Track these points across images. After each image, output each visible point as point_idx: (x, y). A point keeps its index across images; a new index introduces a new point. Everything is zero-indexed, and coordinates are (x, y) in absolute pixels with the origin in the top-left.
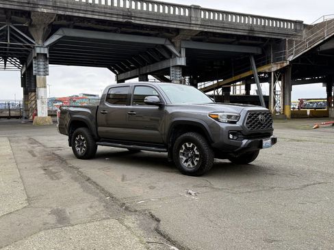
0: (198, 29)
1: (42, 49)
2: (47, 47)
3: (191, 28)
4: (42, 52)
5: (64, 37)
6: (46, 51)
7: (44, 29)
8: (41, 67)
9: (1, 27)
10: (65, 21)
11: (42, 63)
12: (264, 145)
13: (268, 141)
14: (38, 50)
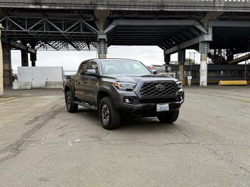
0: (221, 10)
1: (102, 35)
2: (105, 34)
3: (215, 10)
4: (103, 38)
5: (118, 26)
6: (105, 37)
7: (104, 21)
8: (102, 48)
9: (76, 22)
10: (117, 15)
11: (102, 45)
12: (158, 108)
13: (165, 105)
14: (100, 37)
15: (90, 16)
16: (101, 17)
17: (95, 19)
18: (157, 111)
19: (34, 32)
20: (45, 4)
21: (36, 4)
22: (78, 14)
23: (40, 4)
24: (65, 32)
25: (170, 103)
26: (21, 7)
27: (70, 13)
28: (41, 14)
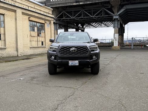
1: (116, 16)
2: (118, 15)
4: (116, 18)
5: (126, 9)
6: (118, 17)
7: (117, 7)
8: (116, 24)
9: (100, 10)
10: (126, 2)
11: (116, 23)
12: (70, 63)
13: (75, 62)
14: (114, 17)
15: (108, 5)
16: (115, 5)
17: (112, 7)
18: (69, 65)
19: (78, 18)
20: (81, 2)
21: (77, 2)
22: (101, 5)
23: (79, 2)
24: (93, 17)
25: (80, 60)
26: (69, 5)
27: (96, 5)
28: (80, 7)
